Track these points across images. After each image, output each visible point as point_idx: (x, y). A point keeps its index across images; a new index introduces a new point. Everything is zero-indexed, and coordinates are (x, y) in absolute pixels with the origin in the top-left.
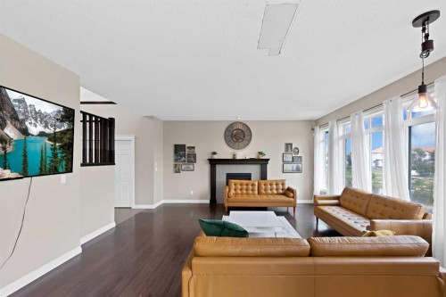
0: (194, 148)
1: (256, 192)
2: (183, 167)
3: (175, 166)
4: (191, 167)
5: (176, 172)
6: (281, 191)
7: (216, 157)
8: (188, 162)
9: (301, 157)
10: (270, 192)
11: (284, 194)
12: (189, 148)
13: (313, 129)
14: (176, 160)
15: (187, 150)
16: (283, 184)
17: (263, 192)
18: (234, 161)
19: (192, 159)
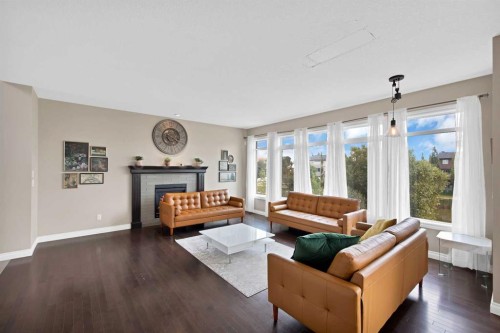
0: (104, 149)
1: (199, 206)
2: (84, 178)
3: (67, 177)
4: (99, 177)
5: (69, 187)
6: (224, 202)
7: (142, 163)
8: (93, 170)
9: (235, 166)
10: (213, 204)
11: (228, 205)
12: (94, 148)
13: (245, 138)
14: (69, 168)
15: (91, 153)
16: (225, 194)
17: (208, 205)
18: (166, 169)
19: (100, 164)
